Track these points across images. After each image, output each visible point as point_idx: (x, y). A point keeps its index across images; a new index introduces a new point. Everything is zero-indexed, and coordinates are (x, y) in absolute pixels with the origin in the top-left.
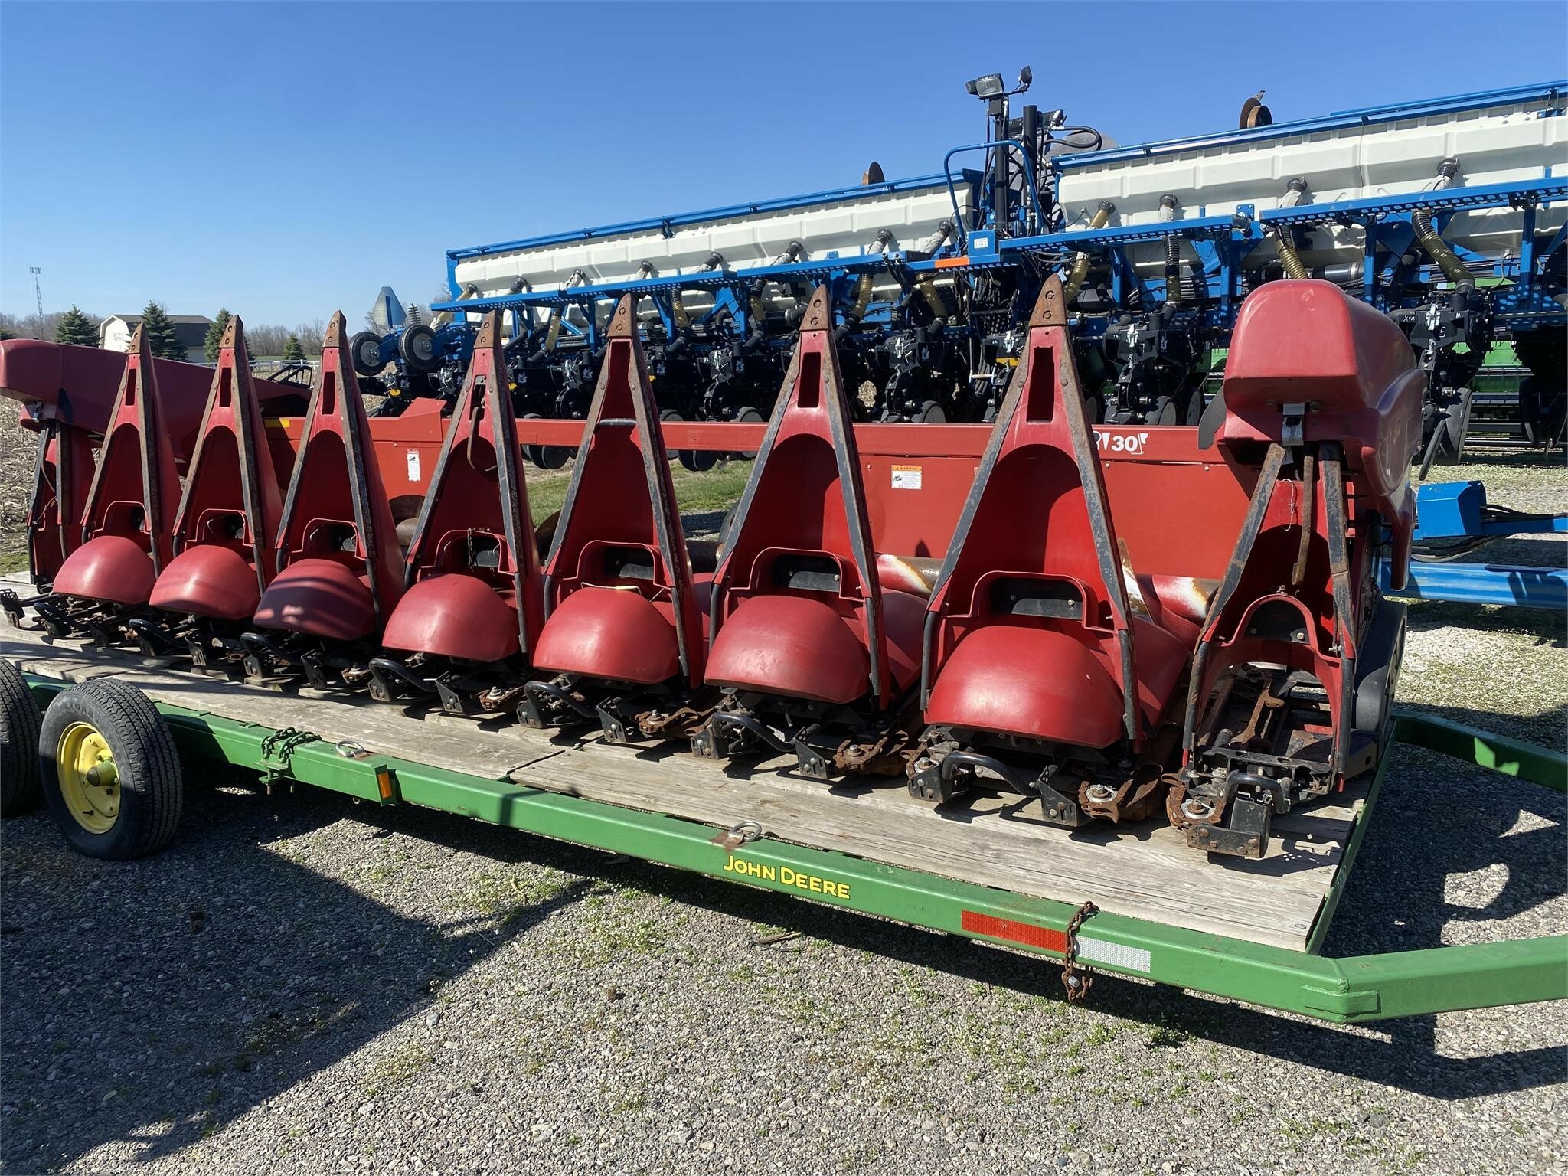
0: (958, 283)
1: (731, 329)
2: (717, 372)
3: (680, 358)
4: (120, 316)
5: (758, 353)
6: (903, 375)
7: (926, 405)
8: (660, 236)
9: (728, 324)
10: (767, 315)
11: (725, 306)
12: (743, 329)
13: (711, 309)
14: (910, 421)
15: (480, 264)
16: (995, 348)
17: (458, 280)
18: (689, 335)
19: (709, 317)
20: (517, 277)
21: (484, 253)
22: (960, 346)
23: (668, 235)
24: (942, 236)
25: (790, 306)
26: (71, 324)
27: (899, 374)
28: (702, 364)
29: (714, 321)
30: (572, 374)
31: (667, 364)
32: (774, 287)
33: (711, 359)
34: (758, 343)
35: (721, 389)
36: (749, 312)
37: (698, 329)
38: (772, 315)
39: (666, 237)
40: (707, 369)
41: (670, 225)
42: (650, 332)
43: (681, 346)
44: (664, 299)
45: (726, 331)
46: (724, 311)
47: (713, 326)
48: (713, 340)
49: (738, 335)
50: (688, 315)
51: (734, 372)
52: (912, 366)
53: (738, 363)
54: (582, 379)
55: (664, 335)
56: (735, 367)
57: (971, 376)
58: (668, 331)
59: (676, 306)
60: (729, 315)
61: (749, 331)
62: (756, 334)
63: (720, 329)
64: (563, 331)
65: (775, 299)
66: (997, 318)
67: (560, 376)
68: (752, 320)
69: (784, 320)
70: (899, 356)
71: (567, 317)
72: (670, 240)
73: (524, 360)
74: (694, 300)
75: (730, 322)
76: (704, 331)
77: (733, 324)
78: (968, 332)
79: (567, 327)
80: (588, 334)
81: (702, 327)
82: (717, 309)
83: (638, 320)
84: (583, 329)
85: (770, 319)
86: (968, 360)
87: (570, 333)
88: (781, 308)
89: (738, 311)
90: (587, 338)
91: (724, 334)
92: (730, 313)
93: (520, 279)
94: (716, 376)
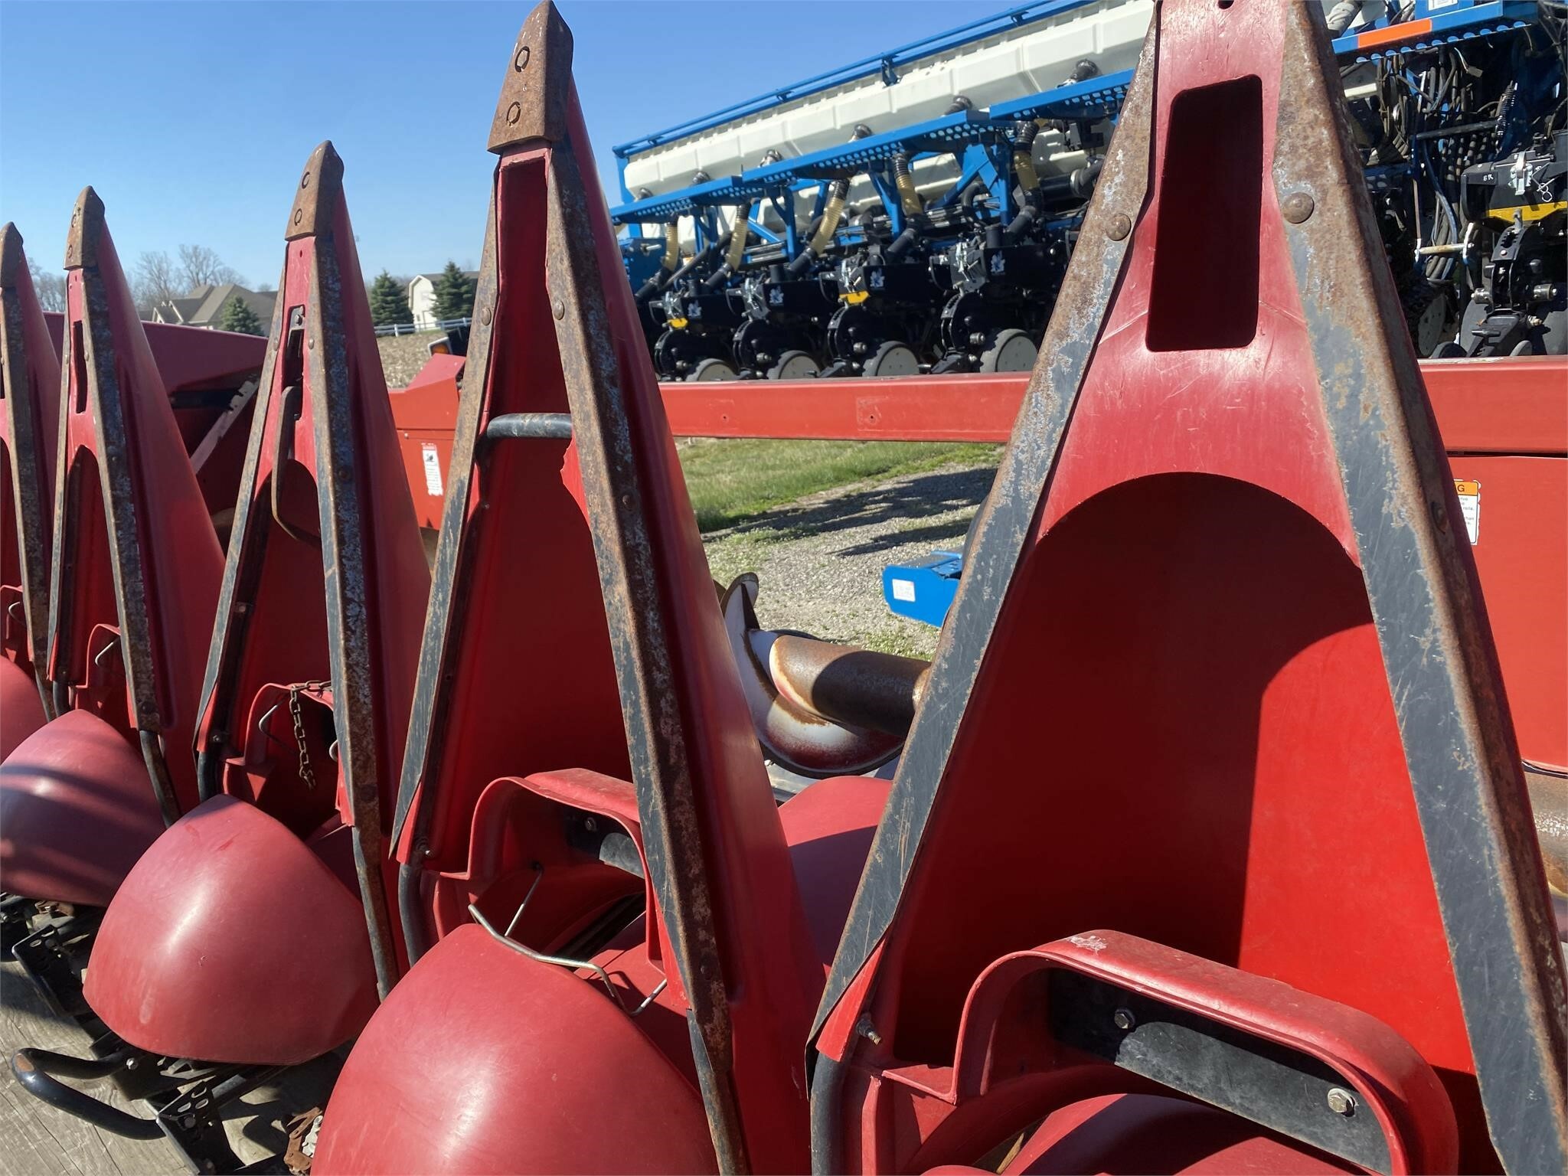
0: (1386, 89)
1: (986, 211)
2: (961, 277)
3: (909, 260)
4: (425, 276)
5: (1028, 242)
8: (880, 85)
9: (981, 203)
10: (1043, 183)
11: (976, 176)
12: (1004, 208)
13: (956, 184)
15: (653, 160)
16: (1490, 188)
17: (628, 185)
18: (923, 227)
19: (952, 198)
20: (697, 171)
21: (656, 144)
23: (890, 81)
24: (1351, 7)
25: (1078, 165)
26: (382, 286)
28: (937, 266)
29: (959, 201)
30: (755, 299)
31: (886, 272)
32: (1051, 138)
33: (952, 258)
34: (1027, 226)
35: (968, 304)
36: (1013, 182)
37: (938, 217)
38: (1050, 183)
39: (888, 84)
40: (945, 273)
41: (893, 65)
42: (867, 227)
43: (908, 244)
44: (886, 175)
45: (979, 215)
46: (975, 184)
47: (959, 208)
48: (957, 231)
49: (998, 219)
50: (921, 198)
51: (989, 274)
53: (995, 259)
54: (769, 305)
55: (889, 230)
56: (989, 266)
57: (1419, 250)
58: (893, 223)
59: (901, 182)
60: (982, 189)
61: (1013, 209)
62: (1025, 212)
63: (969, 211)
64: (753, 240)
65: (1053, 157)
66: (1467, 142)
67: (739, 302)
68: (1018, 195)
69: (1068, 190)
71: (761, 219)
72: (894, 88)
73: (697, 284)
74: (932, 173)
75: (985, 201)
76: (946, 218)
77: (988, 202)
78: (1411, 170)
79: (760, 234)
80: (786, 241)
81: (943, 213)
82: (964, 182)
83: (853, 213)
84: (782, 234)
85: (1047, 188)
86: (1410, 222)
87: (765, 242)
88: (1064, 169)
89: (996, 180)
90: (785, 246)
91: (976, 220)
92: (983, 186)
93: (699, 174)
94: (959, 283)
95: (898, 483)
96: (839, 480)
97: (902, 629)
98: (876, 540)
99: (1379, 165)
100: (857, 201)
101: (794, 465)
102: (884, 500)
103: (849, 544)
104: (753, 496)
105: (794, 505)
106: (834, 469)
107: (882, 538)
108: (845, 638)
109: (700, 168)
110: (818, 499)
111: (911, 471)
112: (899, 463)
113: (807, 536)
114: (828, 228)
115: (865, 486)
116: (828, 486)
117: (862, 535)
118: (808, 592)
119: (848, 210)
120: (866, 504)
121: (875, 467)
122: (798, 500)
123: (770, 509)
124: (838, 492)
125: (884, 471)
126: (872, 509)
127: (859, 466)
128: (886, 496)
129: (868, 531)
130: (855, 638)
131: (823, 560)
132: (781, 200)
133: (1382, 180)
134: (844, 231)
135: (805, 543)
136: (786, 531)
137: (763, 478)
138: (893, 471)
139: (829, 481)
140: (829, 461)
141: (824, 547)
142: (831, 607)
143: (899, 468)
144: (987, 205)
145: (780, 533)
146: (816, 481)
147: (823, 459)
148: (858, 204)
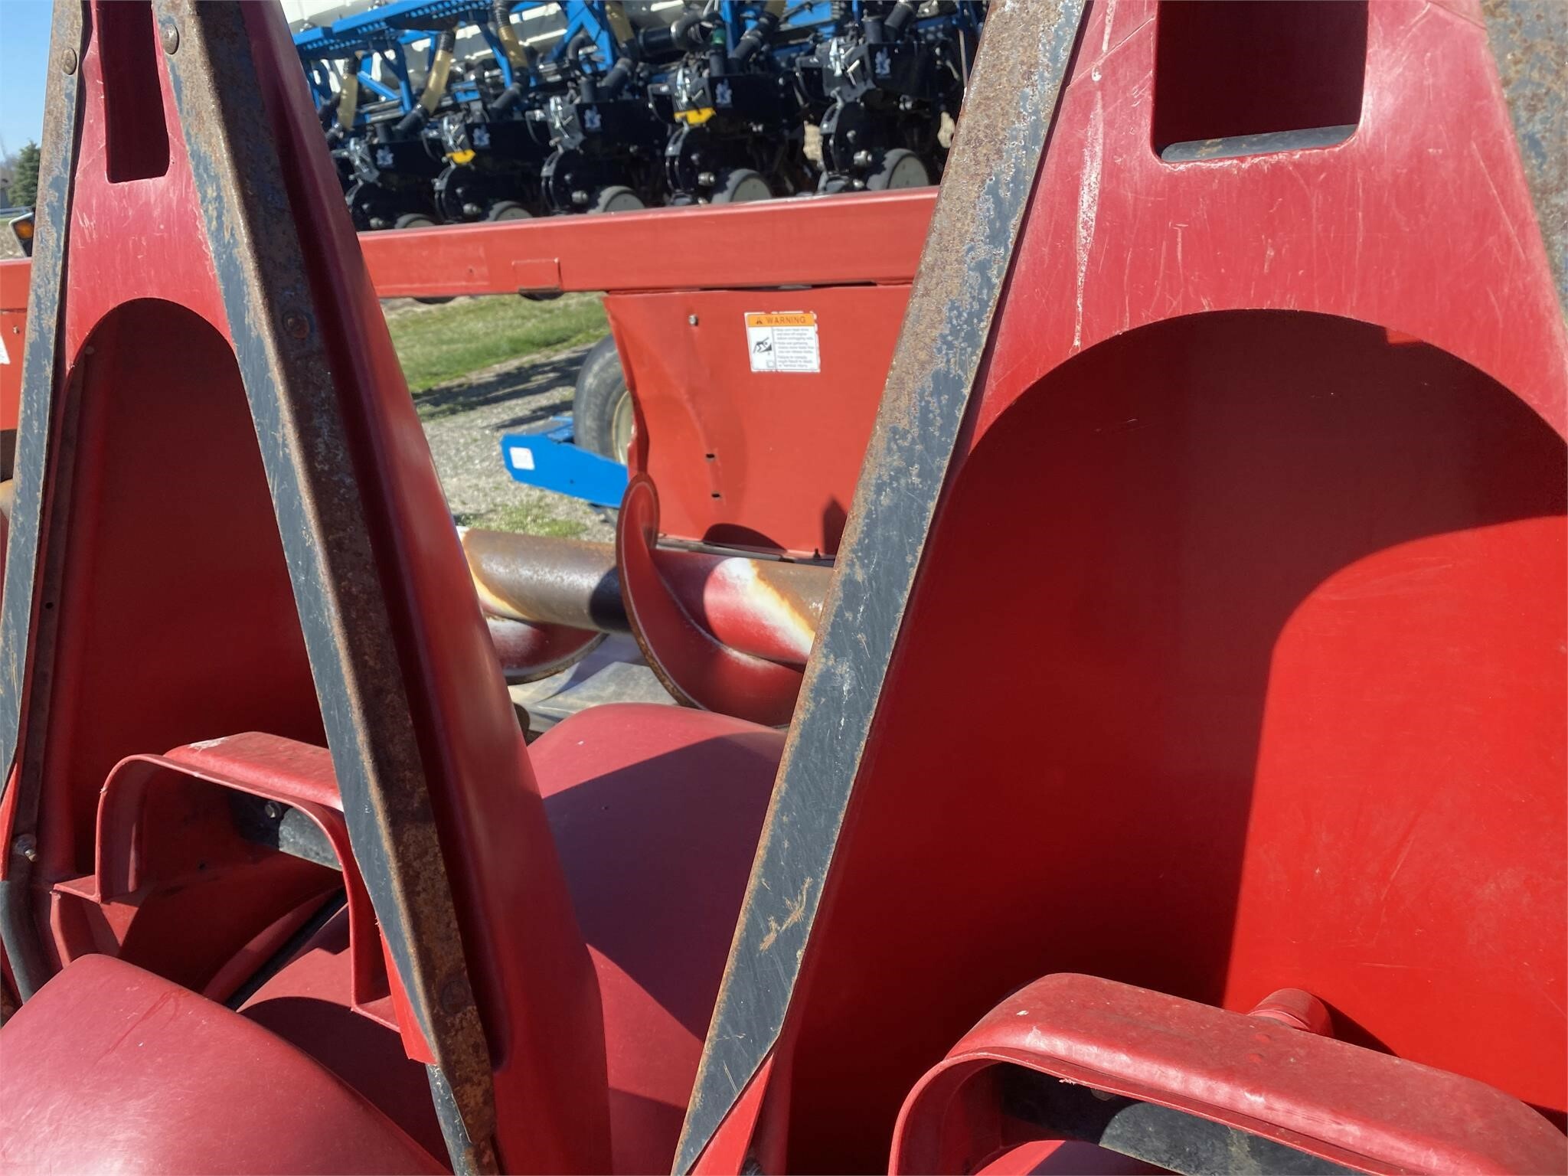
1: (593, 63)
2: (558, 133)
5: (625, 96)
6: (848, 106)
7: (892, 156)
9: (588, 56)
10: (645, 35)
11: (581, 28)
13: (562, 37)
14: (865, 189)
18: (532, 80)
19: (559, 51)
22: (944, 46)
25: (678, 16)
27: (840, 105)
28: (534, 122)
29: (566, 55)
30: (362, 160)
31: (489, 129)
33: (548, 113)
34: (625, 79)
35: (568, 161)
37: (549, 71)
38: (653, 34)
40: (543, 128)
42: (481, 82)
44: (490, 26)
45: (586, 68)
46: (581, 36)
47: (567, 62)
50: (532, 53)
51: (584, 130)
52: (862, 88)
54: (377, 167)
58: (505, 77)
59: (505, 35)
60: (587, 42)
62: (622, 65)
63: (576, 65)
64: (368, 97)
65: (656, 6)
69: (669, 42)
70: (838, 72)
71: (375, 76)
74: (541, 24)
75: (591, 53)
76: (557, 72)
77: (596, 55)
78: (957, 20)
79: (377, 91)
80: (401, 98)
81: (553, 67)
82: (570, 34)
83: (469, 67)
84: (397, 91)
85: (654, 39)
86: (960, 72)
87: (383, 99)
88: (666, 19)
89: (599, 33)
90: (401, 104)
91: (583, 73)
92: (588, 37)
93: (306, 25)
94: (557, 139)
95: (575, 352)
96: (515, 352)
97: (541, 499)
98: (534, 411)
99: (939, 15)
100: (472, 55)
101: (473, 337)
102: (554, 370)
103: (506, 417)
104: (420, 373)
105: (462, 380)
106: (511, 340)
107: (541, 409)
108: (483, 512)
109: (306, 19)
110: (487, 374)
111: (591, 339)
112: (579, 331)
113: (464, 411)
114: (437, 83)
115: (538, 357)
116: (502, 359)
117: (520, 407)
118: (455, 468)
119: (463, 64)
120: (534, 375)
121: (554, 337)
122: (467, 374)
123: (437, 385)
124: (511, 365)
125: (564, 340)
126: (540, 379)
127: (538, 337)
128: (554, 367)
129: (529, 403)
130: (492, 511)
131: (475, 434)
132: (391, 55)
133: (932, 33)
134: (459, 87)
135: (461, 419)
136: (444, 407)
137: (436, 353)
138: (574, 340)
139: (505, 353)
140: (509, 333)
141: (479, 421)
142: (474, 481)
143: (580, 336)
144: (594, 58)
145: (438, 409)
146: (492, 353)
147: (503, 330)
148: (473, 58)
